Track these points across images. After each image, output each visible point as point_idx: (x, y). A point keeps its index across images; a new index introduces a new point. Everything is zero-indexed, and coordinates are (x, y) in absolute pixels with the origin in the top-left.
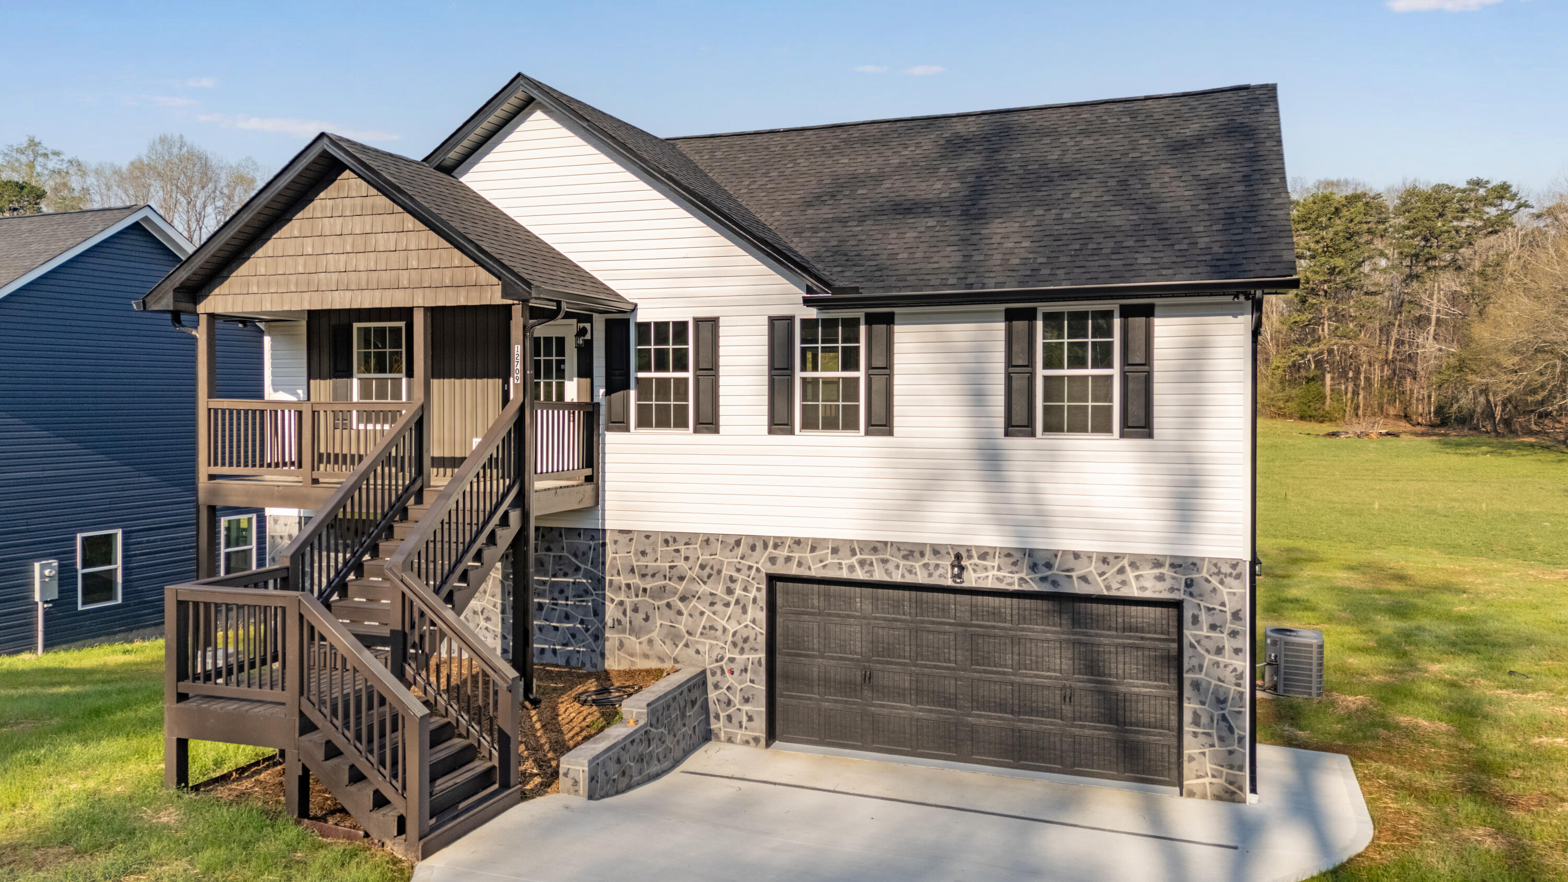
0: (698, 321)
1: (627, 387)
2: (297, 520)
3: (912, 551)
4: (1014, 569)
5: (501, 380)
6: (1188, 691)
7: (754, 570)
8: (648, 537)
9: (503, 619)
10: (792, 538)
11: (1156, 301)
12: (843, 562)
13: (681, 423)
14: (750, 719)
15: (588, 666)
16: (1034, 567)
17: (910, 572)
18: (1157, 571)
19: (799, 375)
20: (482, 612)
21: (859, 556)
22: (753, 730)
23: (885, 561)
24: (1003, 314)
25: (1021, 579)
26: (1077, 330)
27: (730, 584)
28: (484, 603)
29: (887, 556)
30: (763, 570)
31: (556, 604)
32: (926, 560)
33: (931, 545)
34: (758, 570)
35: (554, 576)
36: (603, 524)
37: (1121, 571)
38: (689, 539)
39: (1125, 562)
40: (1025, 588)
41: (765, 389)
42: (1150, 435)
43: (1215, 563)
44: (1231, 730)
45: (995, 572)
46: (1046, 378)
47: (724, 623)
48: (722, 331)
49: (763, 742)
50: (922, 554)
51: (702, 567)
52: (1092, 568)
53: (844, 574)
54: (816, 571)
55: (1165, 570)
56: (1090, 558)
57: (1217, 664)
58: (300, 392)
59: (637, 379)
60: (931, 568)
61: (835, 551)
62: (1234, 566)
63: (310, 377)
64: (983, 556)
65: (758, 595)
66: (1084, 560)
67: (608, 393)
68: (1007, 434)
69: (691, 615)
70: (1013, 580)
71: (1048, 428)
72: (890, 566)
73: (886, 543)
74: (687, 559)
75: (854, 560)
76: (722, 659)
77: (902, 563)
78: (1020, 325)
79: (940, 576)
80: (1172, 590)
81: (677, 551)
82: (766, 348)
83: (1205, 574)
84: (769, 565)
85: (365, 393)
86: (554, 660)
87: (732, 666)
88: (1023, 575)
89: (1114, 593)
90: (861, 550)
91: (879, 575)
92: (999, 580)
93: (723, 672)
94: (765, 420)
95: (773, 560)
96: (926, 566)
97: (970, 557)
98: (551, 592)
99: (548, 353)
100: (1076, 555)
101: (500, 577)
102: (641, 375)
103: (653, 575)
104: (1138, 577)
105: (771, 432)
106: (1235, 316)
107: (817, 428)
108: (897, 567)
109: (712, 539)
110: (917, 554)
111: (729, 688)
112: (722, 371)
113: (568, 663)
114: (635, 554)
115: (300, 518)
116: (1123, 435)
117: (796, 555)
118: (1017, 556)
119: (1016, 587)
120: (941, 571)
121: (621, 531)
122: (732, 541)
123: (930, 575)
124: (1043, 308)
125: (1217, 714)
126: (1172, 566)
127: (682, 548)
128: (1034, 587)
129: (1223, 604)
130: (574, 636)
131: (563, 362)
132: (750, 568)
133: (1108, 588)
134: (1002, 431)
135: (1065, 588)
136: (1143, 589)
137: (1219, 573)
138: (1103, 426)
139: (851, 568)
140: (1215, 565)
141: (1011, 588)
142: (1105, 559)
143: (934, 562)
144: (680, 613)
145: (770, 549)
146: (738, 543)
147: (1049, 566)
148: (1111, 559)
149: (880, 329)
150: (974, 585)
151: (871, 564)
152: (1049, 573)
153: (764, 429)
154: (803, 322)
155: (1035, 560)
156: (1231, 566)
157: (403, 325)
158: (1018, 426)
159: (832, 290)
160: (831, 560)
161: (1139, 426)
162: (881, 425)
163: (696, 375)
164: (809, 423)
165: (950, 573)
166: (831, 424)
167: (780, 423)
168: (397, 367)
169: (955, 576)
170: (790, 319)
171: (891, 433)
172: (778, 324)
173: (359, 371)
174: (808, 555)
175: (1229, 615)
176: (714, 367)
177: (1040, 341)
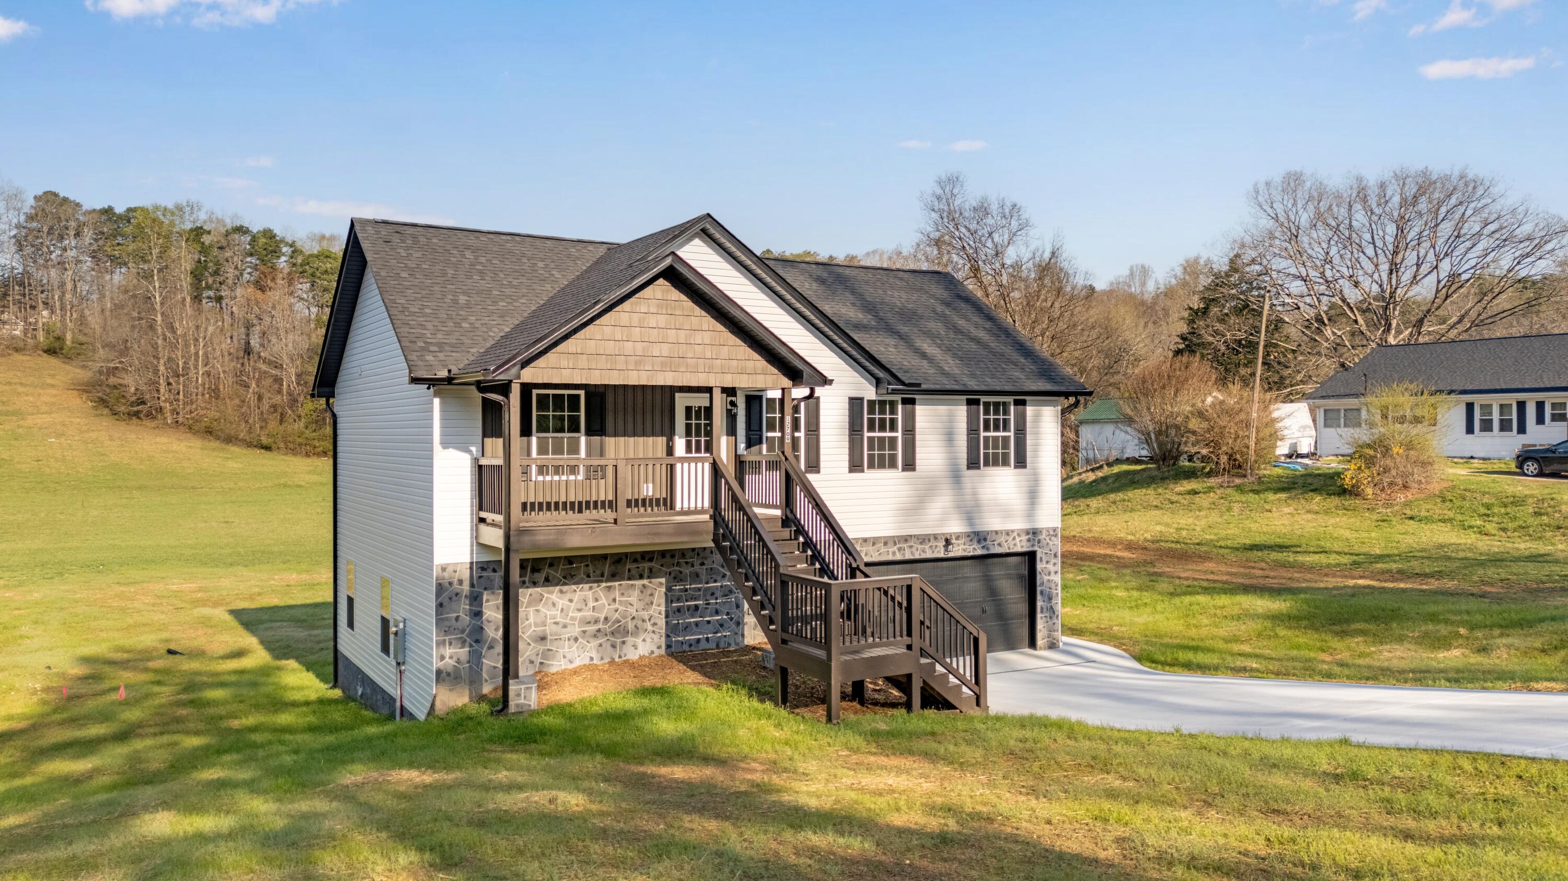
1: (760, 442)
2: (468, 566)
3: (923, 539)
4: (971, 543)
5: (666, 438)
6: (1039, 597)
9: (667, 622)
11: (1027, 398)
12: (890, 550)
15: (733, 644)
16: (979, 542)
17: (924, 551)
18: (1026, 537)
19: (867, 434)
20: (650, 620)
21: (897, 546)
23: (911, 547)
24: (965, 401)
25: (974, 549)
26: (996, 411)
28: (651, 612)
29: (912, 544)
31: (708, 604)
32: (931, 544)
33: (933, 534)
35: (707, 583)
37: (1014, 538)
39: (1015, 534)
40: (976, 553)
41: (847, 444)
42: (1025, 467)
43: (1048, 530)
44: (1053, 614)
45: (963, 547)
46: (984, 437)
48: (822, 405)
50: (929, 541)
52: (1003, 539)
53: (890, 558)
55: (1029, 536)
56: (1002, 533)
57: (1049, 580)
58: (473, 449)
59: (767, 437)
60: (934, 548)
61: (885, 544)
63: (485, 435)
64: (957, 538)
66: (1000, 534)
67: (748, 447)
68: (968, 468)
70: (970, 550)
71: (985, 465)
72: (914, 549)
73: (911, 536)
75: (895, 548)
77: (920, 547)
78: (974, 407)
79: (938, 552)
80: (1033, 546)
82: (847, 417)
83: (1044, 536)
85: (542, 450)
86: (708, 646)
88: (974, 546)
89: (1011, 551)
90: (899, 541)
91: (908, 556)
92: (965, 550)
94: (846, 464)
97: (952, 539)
98: (704, 595)
99: (698, 417)
100: (996, 532)
101: (664, 590)
102: (770, 434)
105: (851, 471)
106: (1054, 407)
107: (876, 468)
108: (917, 549)
110: (927, 541)
112: (822, 432)
113: (718, 646)
115: (472, 563)
116: (1016, 467)
118: (972, 536)
119: (972, 554)
120: (938, 549)
123: (933, 552)
124: (983, 399)
125: (1048, 606)
126: (1032, 533)
128: (979, 552)
129: (1050, 550)
130: (722, 625)
131: (709, 425)
134: (966, 467)
135: (992, 551)
136: (1022, 547)
137: (1049, 535)
138: (1007, 463)
139: (894, 553)
141: (970, 554)
142: (1008, 533)
143: (935, 544)
147: (985, 540)
148: (1010, 533)
149: (909, 407)
150: (954, 555)
151: (904, 549)
152: (986, 544)
153: (847, 469)
154: (868, 401)
155: (980, 537)
156: (1054, 531)
157: (582, 393)
158: (973, 464)
159: (903, 384)
160: (883, 550)
161: (1021, 462)
162: (910, 465)
163: (806, 435)
164: (871, 466)
165: (943, 549)
166: (882, 466)
167: (855, 466)
168: (575, 428)
169: (946, 550)
170: (862, 399)
171: (914, 470)
172: (855, 403)
173: (538, 431)
174: (871, 548)
175: (1052, 555)
176: (817, 429)
177: (981, 417)
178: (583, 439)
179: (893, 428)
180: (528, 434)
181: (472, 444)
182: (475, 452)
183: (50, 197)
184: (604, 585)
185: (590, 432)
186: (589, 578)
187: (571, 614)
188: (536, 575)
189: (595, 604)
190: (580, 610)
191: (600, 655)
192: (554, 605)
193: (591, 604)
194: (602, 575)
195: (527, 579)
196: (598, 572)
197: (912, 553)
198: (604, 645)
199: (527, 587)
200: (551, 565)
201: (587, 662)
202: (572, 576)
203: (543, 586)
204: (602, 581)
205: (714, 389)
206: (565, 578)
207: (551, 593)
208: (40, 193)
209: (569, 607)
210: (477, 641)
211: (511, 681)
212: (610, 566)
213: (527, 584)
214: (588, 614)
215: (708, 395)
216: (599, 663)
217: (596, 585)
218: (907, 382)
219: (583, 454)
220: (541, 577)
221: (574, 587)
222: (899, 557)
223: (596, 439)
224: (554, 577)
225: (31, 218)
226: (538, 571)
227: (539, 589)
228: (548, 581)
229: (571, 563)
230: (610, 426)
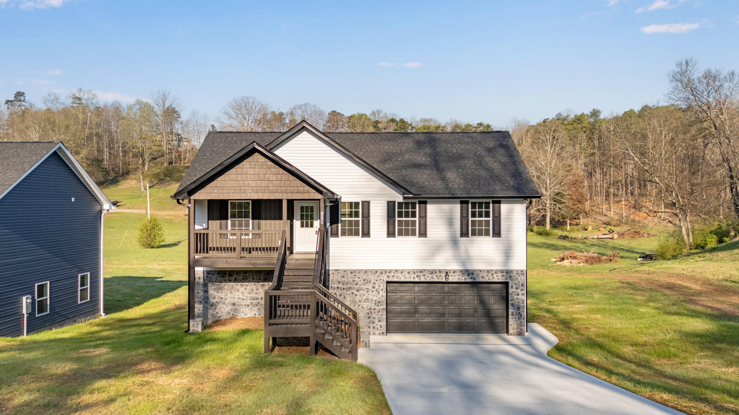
0: (363, 202)
1: (338, 223)
3: (432, 272)
4: (463, 275)
6: (510, 307)
7: (382, 280)
8: (345, 271)
10: (395, 270)
11: (501, 200)
12: (411, 276)
13: (357, 234)
14: (381, 327)
16: (468, 275)
17: (432, 278)
18: (502, 274)
19: (397, 219)
21: (416, 274)
22: (382, 330)
23: (424, 275)
24: (460, 202)
25: (465, 278)
26: (480, 207)
27: (374, 285)
29: (425, 274)
30: (385, 280)
32: (437, 274)
33: (439, 270)
34: (383, 280)
36: (329, 268)
37: (493, 274)
38: (360, 271)
39: (494, 272)
40: (466, 281)
41: (386, 223)
42: (500, 236)
43: (517, 271)
44: (521, 316)
45: (458, 277)
46: (472, 221)
47: (372, 297)
48: (371, 205)
49: (385, 333)
50: (436, 273)
51: (364, 280)
52: (485, 274)
53: (412, 280)
54: (403, 279)
55: (504, 274)
56: (484, 271)
57: (518, 298)
58: (204, 225)
59: (341, 220)
60: (439, 276)
61: (409, 273)
62: (522, 272)
63: (209, 219)
64: (454, 272)
65: (383, 288)
66: (483, 271)
67: (331, 224)
68: (461, 236)
69: (360, 296)
70: (463, 279)
71: (472, 235)
72: (426, 277)
73: (425, 270)
74: (359, 278)
75: (415, 275)
76: (371, 309)
77: (430, 275)
78: (465, 205)
79: (442, 279)
80: (506, 279)
81: (355, 275)
82: (386, 211)
83: (514, 274)
84: (387, 278)
85: (233, 225)
87: (375, 311)
88: (465, 277)
89: (491, 281)
90: (417, 272)
91: (423, 280)
92: (459, 279)
93: (371, 313)
94: (386, 233)
95: (388, 277)
96: (437, 276)
97: (450, 273)
99: (307, 211)
100: (480, 271)
103: (347, 284)
104: (497, 276)
105: (388, 237)
106: (522, 204)
107: (403, 235)
108: (428, 277)
109: (367, 271)
110: (434, 273)
111: (374, 318)
112: (371, 217)
114: (340, 277)
115: (204, 271)
116: (493, 237)
117: (396, 275)
118: (464, 272)
119: (464, 281)
120: (441, 277)
121: (335, 270)
122: (374, 272)
123: (438, 279)
124: (471, 201)
125: (518, 312)
126: (506, 272)
127: (357, 274)
128: (469, 280)
129: (519, 282)
131: (313, 214)
132: (381, 279)
133: (489, 279)
134: (459, 236)
135: (477, 280)
136: (498, 279)
137: (518, 274)
138: (487, 234)
139: (414, 278)
141: (462, 281)
142: (488, 271)
143: (439, 275)
144: (356, 295)
145: (387, 273)
146: (376, 272)
147: (473, 274)
148: (490, 271)
149: (423, 205)
150: (451, 281)
151: (420, 276)
152: (472, 276)
153: (386, 236)
154: (398, 203)
155: (469, 273)
157: (250, 201)
158: (464, 234)
159: (414, 194)
160: (407, 276)
161: (497, 233)
162: (423, 234)
163: (362, 219)
164: (400, 234)
165: (444, 278)
166: (407, 234)
167: (391, 234)
168: (247, 216)
169: (446, 278)
170: (394, 202)
171: (426, 237)
172: (391, 204)
173: (231, 218)
174: (400, 275)
175: (520, 285)
176: (369, 216)
177: (470, 210)
178: (251, 221)
179: (414, 216)
180: (227, 219)
181: (204, 223)
184: (261, 283)
185: (253, 218)
186: (253, 280)
187: (246, 295)
188: (231, 277)
189: (257, 291)
190: (250, 293)
191: (259, 313)
192: (238, 290)
193: (255, 291)
194: (260, 279)
195: (227, 279)
196: (258, 278)
197: (425, 278)
198: (261, 309)
199: (227, 282)
200: (237, 274)
201: (253, 315)
202: (246, 279)
203: (234, 282)
204: (260, 282)
206: (243, 279)
207: (237, 285)
209: (245, 292)
210: (206, 302)
212: (263, 276)
214: (254, 295)
216: (258, 316)
217: (257, 283)
219: (251, 227)
220: (233, 278)
221: (247, 283)
222: (417, 280)
223: (256, 221)
224: (239, 279)
226: (232, 276)
227: (232, 284)
228: (236, 280)
229: (246, 273)
230: (263, 215)
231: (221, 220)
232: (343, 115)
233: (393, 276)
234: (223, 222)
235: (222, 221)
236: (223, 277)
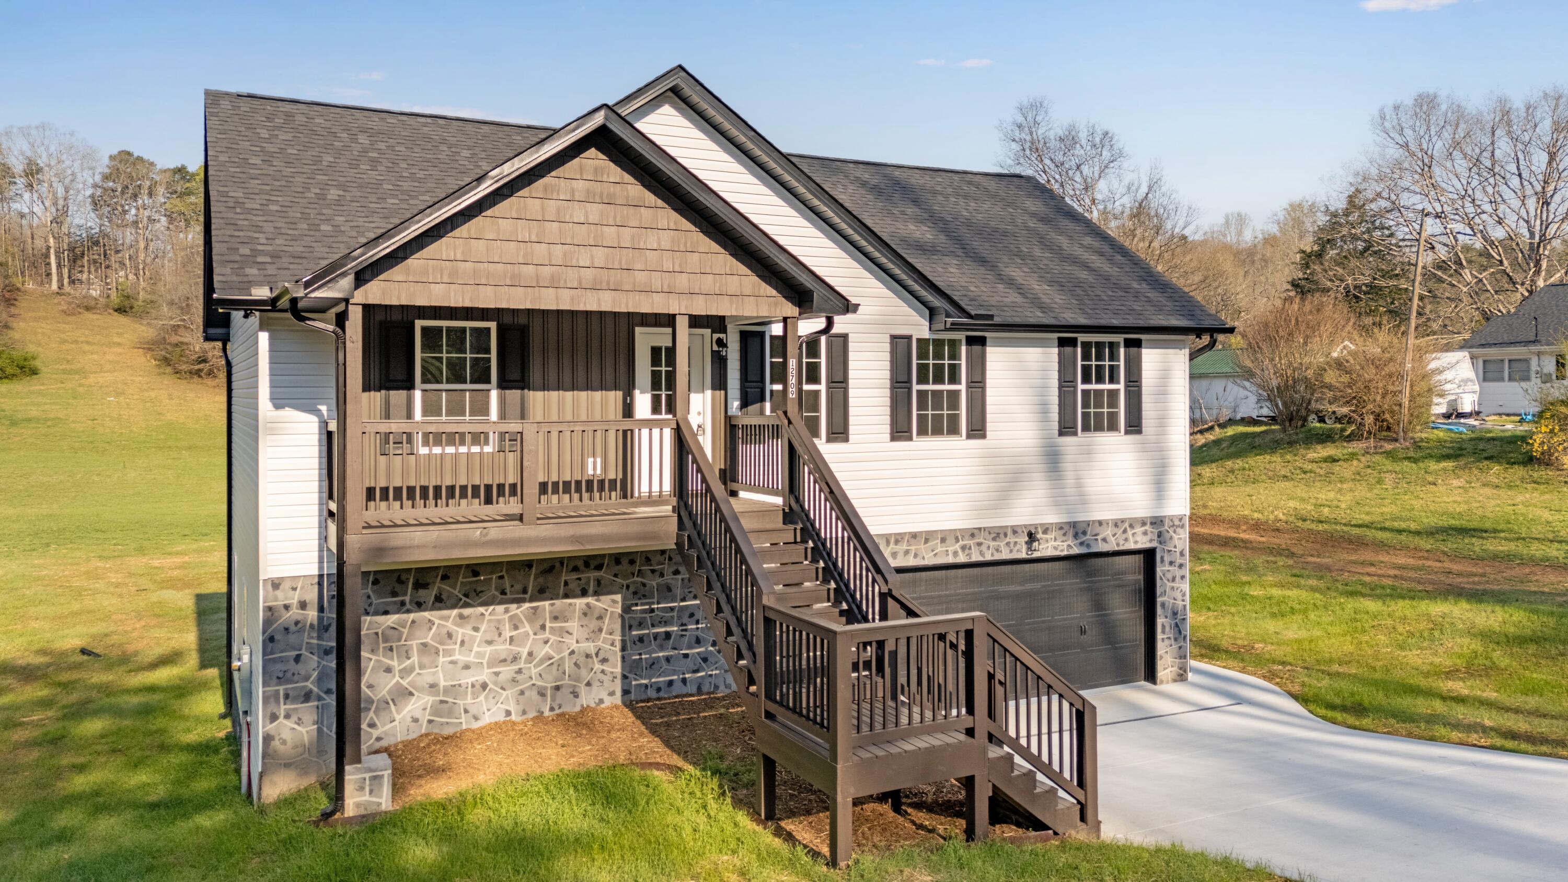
0: (829, 337)
1: (762, 399)
2: (316, 580)
3: (998, 533)
4: (1064, 538)
5: (621, 393)
6: (1159, 610)
9: (623, 658)
10: (910, 533)
11: (1142, 337)
12: (949, 549)
15: (722, 687)
16: (1076, 536)
17: (997, 550)
18: (1143, 528)
19: (916, 387)
20: (597, 655)
21: (961, 543)
24: (1056, 341)
25: (1069, 546)
26: (1100, 355)
28: (600, 643)
29: (981, 540)
31: (686, 630)
32: (1008, 540)
33: (1012, 526)
35: (683, 600)
37: (1125, 531)
39: (1127, 525)
40: (1071, 552)
41: (888, 401)
42: (1141, 432)
44: (1180, 632)
45: (1053, 543)
46: (1083, 391)
48: (851, 346)
50: (1006, 535)
52: (1109, 532)
53: (950, 560)
54: (928, 560)
55: (1148, 527)
56: (1108, 524)
57: (1173, 588)
59: (772, 391)
60: (1012, 545)
61: (943, 540)
64: (1045, 531)
66: (1105, 525)
67: (744, 405)
68: (1061, 434)
70: (1063, 548)
71: (1084, 430)
72: (984, 548)
73: (980, 529)
75: (957, 547)
77: (992, 544)
78: (1068, 350)
79: (1018, 551)
80: (1151, 541)
82: (889, 363)
83: (1166, 528)
85: (430, 409)
86: (684, 690)
88: (1069, 542)
89: (1121, 548)
90: (963, 537)
91: (976, 557)
92: (1055, 548)
94: (887, 429)
95: (894, 555)
97: (1037, 532)
98: (679, 618)
100: (1100, 523)
101: (619, 611)
102: (776, 387)
104: (1133, 535)
105: (893, 438)
106: (1181, 349)
107: (927, 434)
108: (989, 548)
112: (851, 383)
113: (700, 691)
115: (321, 576)
116: (1127, 432)
117: (913, 548)
118: (1066, 528)
119: (1065, 553)
120: (1018, 547)
123: (1011, 551)
124: (1082, 338)
125: (1173, 623)
126: (1152, 523)
128: (1076, 551)
129: (1175, 547)
130: (705, 660)
134: (1057, 432)
135: (1094, 549)
136: (1136, 542)
137: (1175, 525)
138: (1113, 427)
139: (955, 554)
140: (1172, 520)
141: (1062, 554)
142: (1116, 524)
143: (1013, 540)
145: (891, 545)
147: (1084, 533)
148: (1119, 524)
149: (977, 348)
150: (1040, 555)
151: (970, 548)
152: (1085, 538)
153: (888, 436)
154: (919, 340)
155: (1077, 530)
156: (1180, 520)
157: (493, 325)
158: (1066, 429)
159: (970, 316)
160: (940, 549)
161: (1135, 426)
162: (978, 430)
163: (828, 388)
164: (922, 432)
165: (1024, 547)
166: (937, 431)
167: (899, 432)
168: (482, 376)
169: (1030, 549)
170: (909, 338)
171: (984, 436)
172: (899, 342)
173: (425, 381)
174: (922, 546)
175: (1178, 554)
176: (845, 380)
177: (1080, 363)
178: (494, 394)
179: (954, 379)
180: (409, 385)
181: (323, 400)
182: (325, 413)
183: (124, 156)
184: (527, 605)
185: (503, 385)
186: (503, 597)
187: (475, 649)
188: (422, 592)
189: (514, 633)
190: (489, 643)
191: (521, 708)
192: (450, 635)
193: (508, 633)
194: (525, 591)
195: (407, 599)
196: (518, 587)
197: (982, 554)
198: (527, 693)
199: (408, 611)
200: (445, 577)
201: (501, 717)
202: (478, 593)
203: (433, 608)
204: (523, 600)
205: (679, 319)
206: (466, 595)
207: (446, 618)
208: (115, 152)
209: (473, 638)
210: (329, 692)
211: (348, 768)
212: (535, 579)
213: (408, 606)
214: (502, 648)
215: (670, 330)
216: (519, 719)
217: (515, 606)
218: (973, 313)
219: (494, 415)
220: (428, 595)
221: (481, 609)
222: (962, 559)
223: (515, 394)
224: (450, 595)
225: (106, 178)
226: (425, 586)
227: (426, 614)
228: (440, 602)
229: (476, 574)
230: (535, 374)
231: (388, 389)
232: (152, 164)
233: (907, 552)
234: (398, 396)
235: (391, 392)
236: (394, 594)
